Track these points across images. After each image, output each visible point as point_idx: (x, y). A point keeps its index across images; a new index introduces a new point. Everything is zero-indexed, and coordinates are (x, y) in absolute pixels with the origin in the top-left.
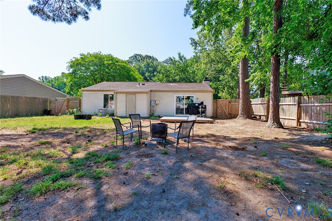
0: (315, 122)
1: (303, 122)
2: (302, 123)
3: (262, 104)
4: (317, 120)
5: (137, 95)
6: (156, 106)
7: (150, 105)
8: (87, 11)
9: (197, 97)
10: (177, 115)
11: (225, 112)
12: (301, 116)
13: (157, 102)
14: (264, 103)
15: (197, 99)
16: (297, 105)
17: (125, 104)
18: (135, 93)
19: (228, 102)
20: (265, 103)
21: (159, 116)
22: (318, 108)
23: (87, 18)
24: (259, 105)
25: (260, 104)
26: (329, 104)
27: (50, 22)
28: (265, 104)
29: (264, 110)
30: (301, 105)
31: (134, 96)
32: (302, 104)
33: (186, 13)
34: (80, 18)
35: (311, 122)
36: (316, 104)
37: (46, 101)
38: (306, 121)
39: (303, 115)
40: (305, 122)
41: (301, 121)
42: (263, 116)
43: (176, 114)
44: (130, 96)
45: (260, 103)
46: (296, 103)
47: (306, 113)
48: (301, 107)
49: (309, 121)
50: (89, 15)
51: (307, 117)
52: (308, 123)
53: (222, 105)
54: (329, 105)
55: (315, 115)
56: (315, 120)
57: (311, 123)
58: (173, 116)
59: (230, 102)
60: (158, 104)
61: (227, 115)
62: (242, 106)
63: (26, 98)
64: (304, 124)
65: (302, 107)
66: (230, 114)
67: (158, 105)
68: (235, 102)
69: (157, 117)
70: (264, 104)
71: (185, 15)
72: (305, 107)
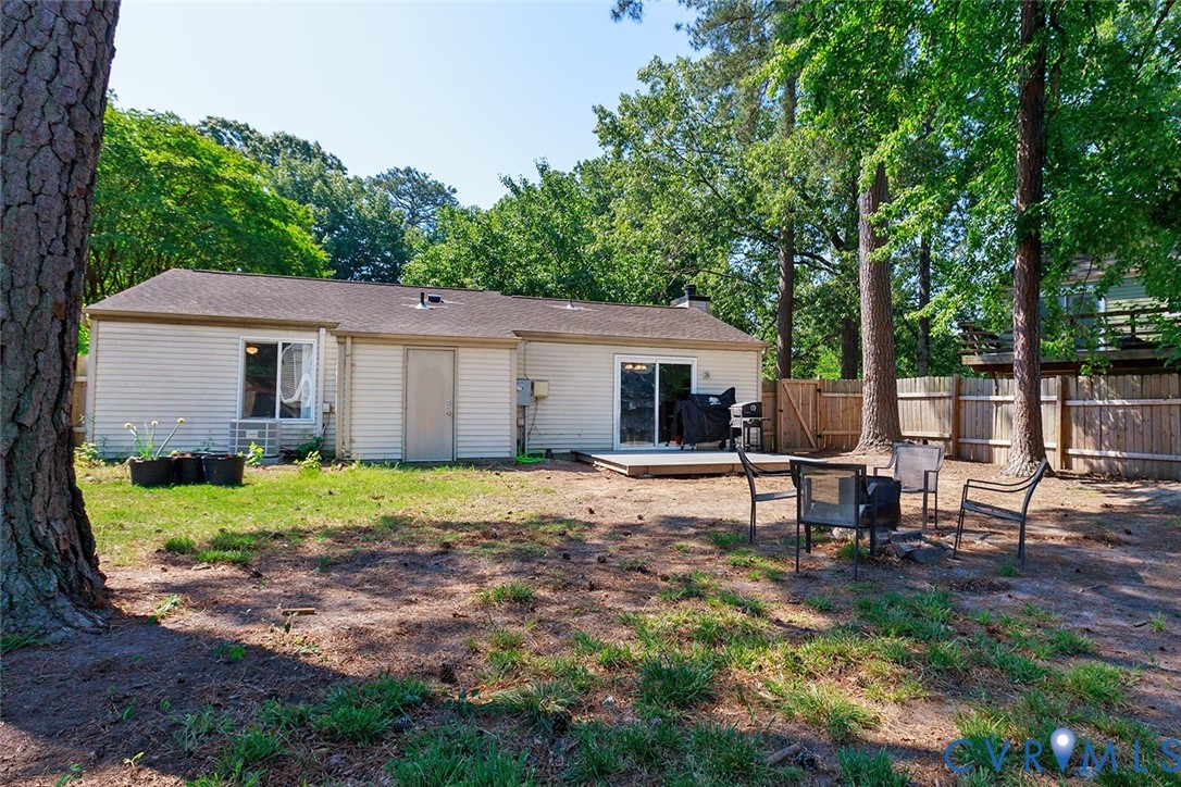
0: (1112, 453)
1: (1077, 456)
2: (1074, 460)
3: (929, 398)
4: (1118, 448)
5: (463, 353)
6: (533, 407)
9: (707, 369)
10: (626, 446)
11: (802, 428)
12: (1071, 438)
13: (540, 390)
14: (938, 394)
15: (707, 375)
16: (1059, 404)
17: (397, 397)
18: (452, 345)
19: (812, 388)
20: (945, 394)
21: (549, 450)
22: (1120, 411)
24: (918, 402)
25: (921, 398)
26: (1150, 402)
28: (945, 397)
29: (937, 419)
30: (1069, 403)
31: (446, 358)
32: (1071, 399)
33: (623, 10)
35: (1104, 453)
36: (1116, 402)
38: (1088, 452)
39: (1076, 431)
40: (1084, 456)
41: (1070, 451)
42: (934, 439)
43: (623, 440)
44: (424, 359)
45: (923, 394)
46: (1054, 398)
47: (1087, 426)
48: (1069, 410)
49: (1097, 453)
51: (1090, 439)
52: (1092, 457)
53: (793, 401)
54: (1152, 406)
55: (1111, 431)
56: (1111, 447)
57: (1100, 457)
58: (609, 451)
59: (819, 391)
60: (544, 398)
61: (812, 440)
62: (874, 404)
64: (1081, 460)
65: (1073, 411)
66: (820, 436)
67: (544, 402)
68: (834, 392)
69: (540, 455)
70: (940, 398)
71: (616, 16)
72: (1081, 409)
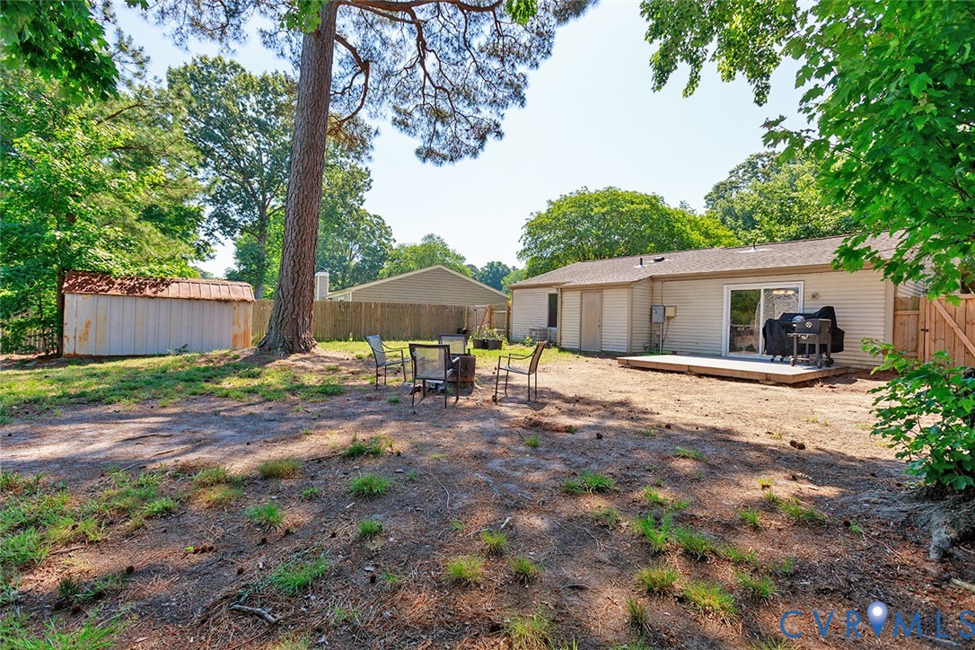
5: (606, 292)
6: (666, 324)
7: (651, 321)
8: (499, 120)
9: (815, 290)
10: (732, 354)
13: (670, 312)
15: (815, 296)
17: (578, 317)
18: (600, 288)
21: (674, 352)
23: (500, 135)
27: (447, 164)
31: (598, 296)
34: (490, 138)
37: (462, 313)
44: (589, 297)
50: (503, 128)
53: (947, 319)
58: (719, 356)
60: (673, 318)
63: (431, 307)
67: (673, 320)
